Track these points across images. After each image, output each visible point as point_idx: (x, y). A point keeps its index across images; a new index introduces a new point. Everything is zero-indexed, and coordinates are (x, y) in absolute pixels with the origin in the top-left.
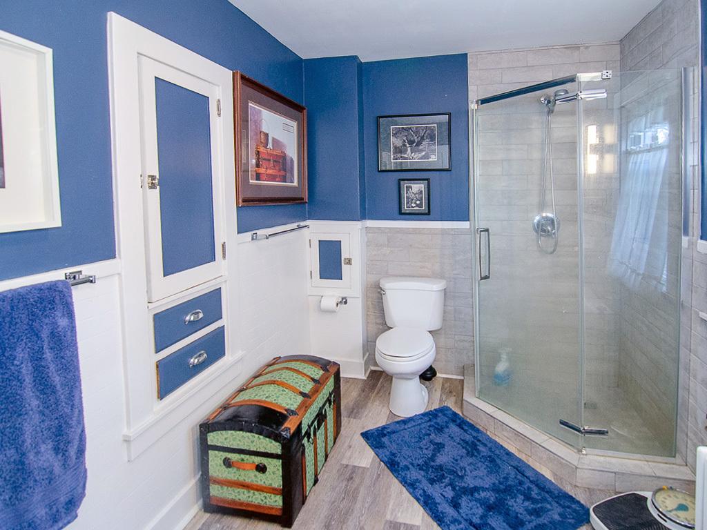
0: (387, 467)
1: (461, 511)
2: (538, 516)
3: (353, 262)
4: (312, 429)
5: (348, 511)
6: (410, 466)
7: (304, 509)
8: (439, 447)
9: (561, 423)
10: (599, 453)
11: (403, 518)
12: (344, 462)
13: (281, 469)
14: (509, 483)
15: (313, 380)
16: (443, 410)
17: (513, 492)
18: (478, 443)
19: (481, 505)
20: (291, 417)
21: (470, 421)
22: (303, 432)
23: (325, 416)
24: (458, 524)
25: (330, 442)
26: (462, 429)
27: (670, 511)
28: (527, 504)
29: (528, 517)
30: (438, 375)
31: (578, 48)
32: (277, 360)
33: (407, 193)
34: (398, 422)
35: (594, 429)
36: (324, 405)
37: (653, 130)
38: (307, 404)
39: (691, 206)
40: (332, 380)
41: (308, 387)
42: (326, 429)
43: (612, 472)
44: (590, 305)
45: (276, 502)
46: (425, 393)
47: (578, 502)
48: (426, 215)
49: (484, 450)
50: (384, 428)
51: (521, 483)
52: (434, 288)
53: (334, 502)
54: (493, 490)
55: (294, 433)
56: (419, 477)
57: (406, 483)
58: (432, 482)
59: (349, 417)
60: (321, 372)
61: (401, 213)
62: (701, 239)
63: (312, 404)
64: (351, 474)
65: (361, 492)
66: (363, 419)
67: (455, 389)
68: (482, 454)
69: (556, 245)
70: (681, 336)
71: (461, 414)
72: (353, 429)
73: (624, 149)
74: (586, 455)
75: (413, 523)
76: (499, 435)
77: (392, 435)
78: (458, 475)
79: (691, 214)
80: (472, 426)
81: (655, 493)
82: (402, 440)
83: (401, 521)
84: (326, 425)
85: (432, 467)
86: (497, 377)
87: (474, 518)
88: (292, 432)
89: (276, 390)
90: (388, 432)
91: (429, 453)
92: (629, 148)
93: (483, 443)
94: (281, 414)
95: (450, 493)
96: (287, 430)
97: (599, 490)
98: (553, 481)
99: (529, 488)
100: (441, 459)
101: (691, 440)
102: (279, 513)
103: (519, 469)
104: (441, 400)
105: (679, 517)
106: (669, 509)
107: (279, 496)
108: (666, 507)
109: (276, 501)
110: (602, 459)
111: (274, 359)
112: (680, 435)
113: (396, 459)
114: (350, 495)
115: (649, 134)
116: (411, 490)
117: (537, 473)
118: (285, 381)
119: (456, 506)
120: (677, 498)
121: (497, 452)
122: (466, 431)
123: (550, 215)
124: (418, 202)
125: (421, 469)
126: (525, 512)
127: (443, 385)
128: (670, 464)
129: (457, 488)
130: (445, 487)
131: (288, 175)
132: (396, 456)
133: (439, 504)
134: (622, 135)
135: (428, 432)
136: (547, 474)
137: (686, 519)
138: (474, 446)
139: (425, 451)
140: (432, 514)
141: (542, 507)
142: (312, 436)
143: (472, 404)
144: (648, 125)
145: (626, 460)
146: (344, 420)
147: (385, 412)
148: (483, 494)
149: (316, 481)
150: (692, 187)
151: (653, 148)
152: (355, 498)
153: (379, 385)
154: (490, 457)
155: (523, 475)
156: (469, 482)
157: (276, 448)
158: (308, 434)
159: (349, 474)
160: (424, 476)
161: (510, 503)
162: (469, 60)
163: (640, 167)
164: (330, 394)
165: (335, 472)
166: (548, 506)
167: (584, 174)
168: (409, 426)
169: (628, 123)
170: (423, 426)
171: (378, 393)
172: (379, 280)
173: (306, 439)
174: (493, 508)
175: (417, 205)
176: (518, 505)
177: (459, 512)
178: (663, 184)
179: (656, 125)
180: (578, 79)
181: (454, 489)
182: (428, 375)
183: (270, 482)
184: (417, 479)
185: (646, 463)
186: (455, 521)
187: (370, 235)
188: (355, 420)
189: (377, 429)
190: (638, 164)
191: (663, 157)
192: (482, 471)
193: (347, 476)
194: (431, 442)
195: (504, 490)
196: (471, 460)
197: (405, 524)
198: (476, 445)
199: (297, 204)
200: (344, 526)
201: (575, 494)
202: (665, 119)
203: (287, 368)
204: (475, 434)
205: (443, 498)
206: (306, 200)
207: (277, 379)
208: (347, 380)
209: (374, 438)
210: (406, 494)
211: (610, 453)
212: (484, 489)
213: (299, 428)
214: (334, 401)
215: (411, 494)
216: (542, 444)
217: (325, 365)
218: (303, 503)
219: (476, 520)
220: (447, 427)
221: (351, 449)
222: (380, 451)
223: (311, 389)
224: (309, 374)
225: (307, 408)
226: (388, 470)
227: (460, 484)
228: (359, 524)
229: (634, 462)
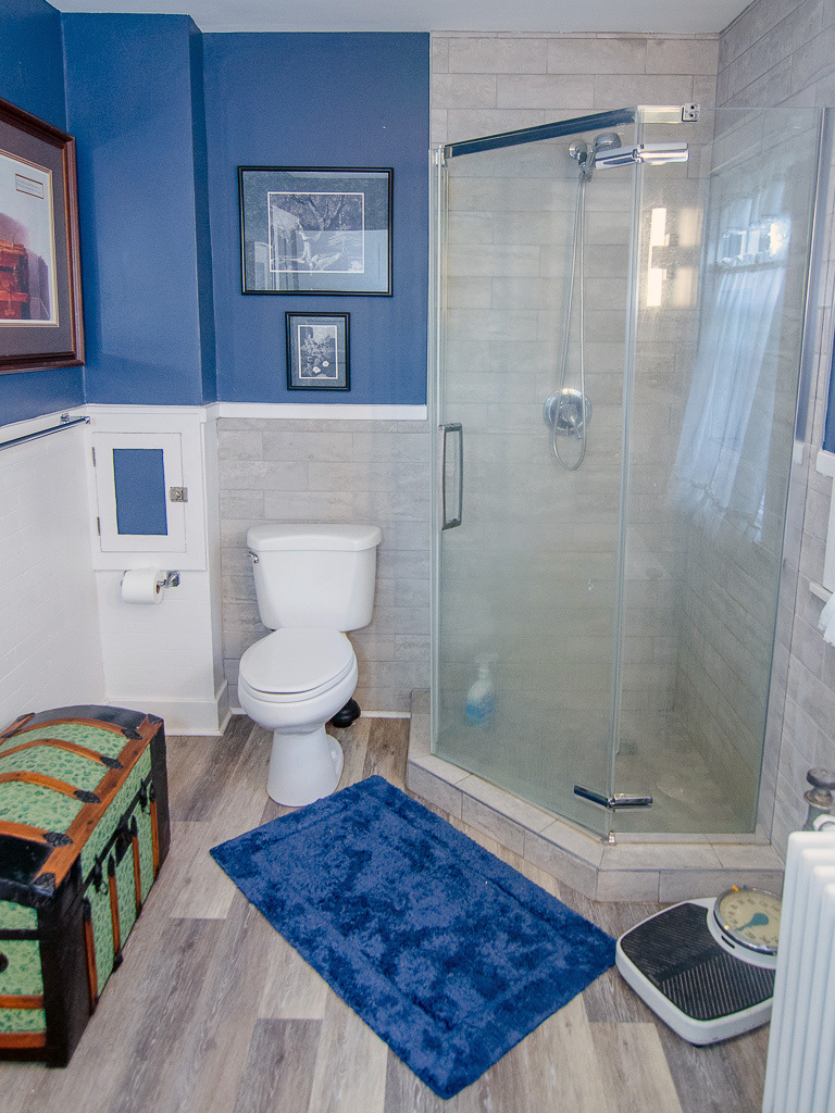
0: (262, 912)
1: (397, 979)
2: (532, 967)
3: (190, 496)
4: (105, 864)
5: (182, 1014)
6: (306, 906)
7: (94, 1022)
8: (361, 859)
9: (576, 792)
10: (637, 839)
11: (291, 1010)
12: (177, 914)
13: (37, 958)
14: (483, 913)
15: (105, 760)
16: (370, 785)
17: (490, 929)
18: (432, 843)
19: (433, 961)
20: (56, 850)
21: (419, 801)
22: (85, 874)
23: (134, 831)
24: (392, 1005)
25: (146, 879)
26: (405, 817)
27: (741, 929)
28: (513, 947)
29: (514, 972)
30: (364, 714)
31: (642, 41)
32: (26, 722)
33: (303, 343)
34: (283, 820)
35: (631, 797)
36: (130, 810)
37: (763, 226)
38: (93, 815)
39: (813, 384)
40: (146, 755)
41: (92, 777)
42: (136, 856)
43: (655, 871)
44: (636, 565)
45: (34, 1022)
46: (337, 754)
47: (598, 931)
48: (343, 391)
49: (442, 855)
50: (256, 834)
51: (504, 910)
52: (353, 546)
53: (156, 998)
54: (456, 931)
55: (63, 883)
56: (323, 924)
57: (297, 939)
58: (346, 930)
59: (186, 820)
60: (123, 741)
61: (290, 387)
62: (824, 448)
63: (102, 813)
64: (190, 937)
65: (209, 973)
66: (214, 820)
67: (393, 739)
68: (438, 864)
69: (584, 452)
70: (778, 624)
71: (403, 790)
72: (194, 844)
73: (710, 261)
74: (615, 844)
75: (306, 1017)
76: (470, 822)
77: (273, 847)
78: (394, 910)
79: (812, 401)
80: (423, 812)
81: (721, 898)
82: (291, 855)
83: (286, 1015)
84: (136, 850)
85: (347, 901)
86: (470, 709)
87: (421, 988)
88: (58, 881)
89: (23, 794)
90: (264, 842)
91: (340, 874)
92: (719, 260)
93: (440, 842)
94: (34, 845)
95: (377, 948)
96: (47, 880)
97: (633, 904)
98: (559, 898)
99: (518, 918)
100: (366, 883)
101: (780, 802)
102: (38, 1044)
103: (502, 883)
104: (367, 764)
105: (753, 937)
106: (739, 926)
107: (37, 1011)
108: (736, 922)
109: (31, 1022)
110: (640, 848)
111: (19, 720)
112: (764, 794)
113: (279, 895)
114: (187, 981)
115: (755, 234)
116: (307, 953)
117: (532, 887)
118: (41, 770)
119: (388, 968)
120: (752, 903)
121: (465, 856)
122: (411, 822)
123: (575, 393)
124: (326, 364)
125: (326, 908)
126: (510, 964)
127: (372, 733)
128: (745, 844)
129: (392, 936)
130: (370, 938)
131: (35, 301)
132: (279, 889)
133: (358, 972)
134: (710, 232)
135: (342, 832)
136: (551, 887)
137: (764, 939)
138: (425, 850)
139: (334, 871)
140: (345, 993)
141: (537, 950)
142: (105, 878)
143: (423, 769)
144: (756, 219)
145: (678, 846)
146: (176, 827)
147: (259, 800)
148: (437, 941)
149: (117, 963)
150: (817, 350)
151: (760, 265)
152: (197, 985)
153: (248, 745)
154: (452, 867)
155: (510, 894)
156: (414, 922)
157: (25, 918)
158: (95, 877)
159: (185, 938)
160: (332, 922)
161: (484, 951)
162: (433, 50)
163: (735, 299)
164: (144, 785)
165: (156, 938)
166: (549, 947)
167: (639, 310)
168: (306, 825)
169: (721, 209)
170: (332, 820)
171: (245, 762)
172: (247, 530)
173: (91, 887)
174: (454, 965)
175: (324, 370)
176: (497, 952)
177: (393, 982)
178: (771, 338)
179: (769, 220)
180: (639, 118)
181: (386, 939)
182: (344, 719)
183: (18, 986)
184: (319, 929)
185: (708, 847)
186: (387, 1000)
187: (225, 434)
188: (198, 824)
189: (242, 839)
190: (732, 294)
191: (773, 285)
192: (438, 896)
193: (182, 943)
194: (346, 851)
195: (475, 928)
196: (418, 878)
197: (294, 1021)
198: (428, 848)
199: (60, 367)
200: (176, 1045)
201: (594, 918)
202: (784, 209)
203: (47, 740)
204: (427, 826)
205: (365, 958)
206: (80, 356)
207: (24, 768)
208: (183, 741)
209: (236, 858)
210: (296, 960)
211: (654, 836)
212: (440, 931)
213: (75, 868)
214: (153, 797)
215: (305, 959)
216: (543, 834)
217: (130, 723)
218: (91, 1012)
219: (424, 993)
220: (377, 818)
221: (191, 885)
222: (248, 882)
223: (101, 782)
224: (96, 748)
225: (92, 824)
226: (264, 920)
227: (397, 928)
228: (206, 1036)
229: (691, 847)
